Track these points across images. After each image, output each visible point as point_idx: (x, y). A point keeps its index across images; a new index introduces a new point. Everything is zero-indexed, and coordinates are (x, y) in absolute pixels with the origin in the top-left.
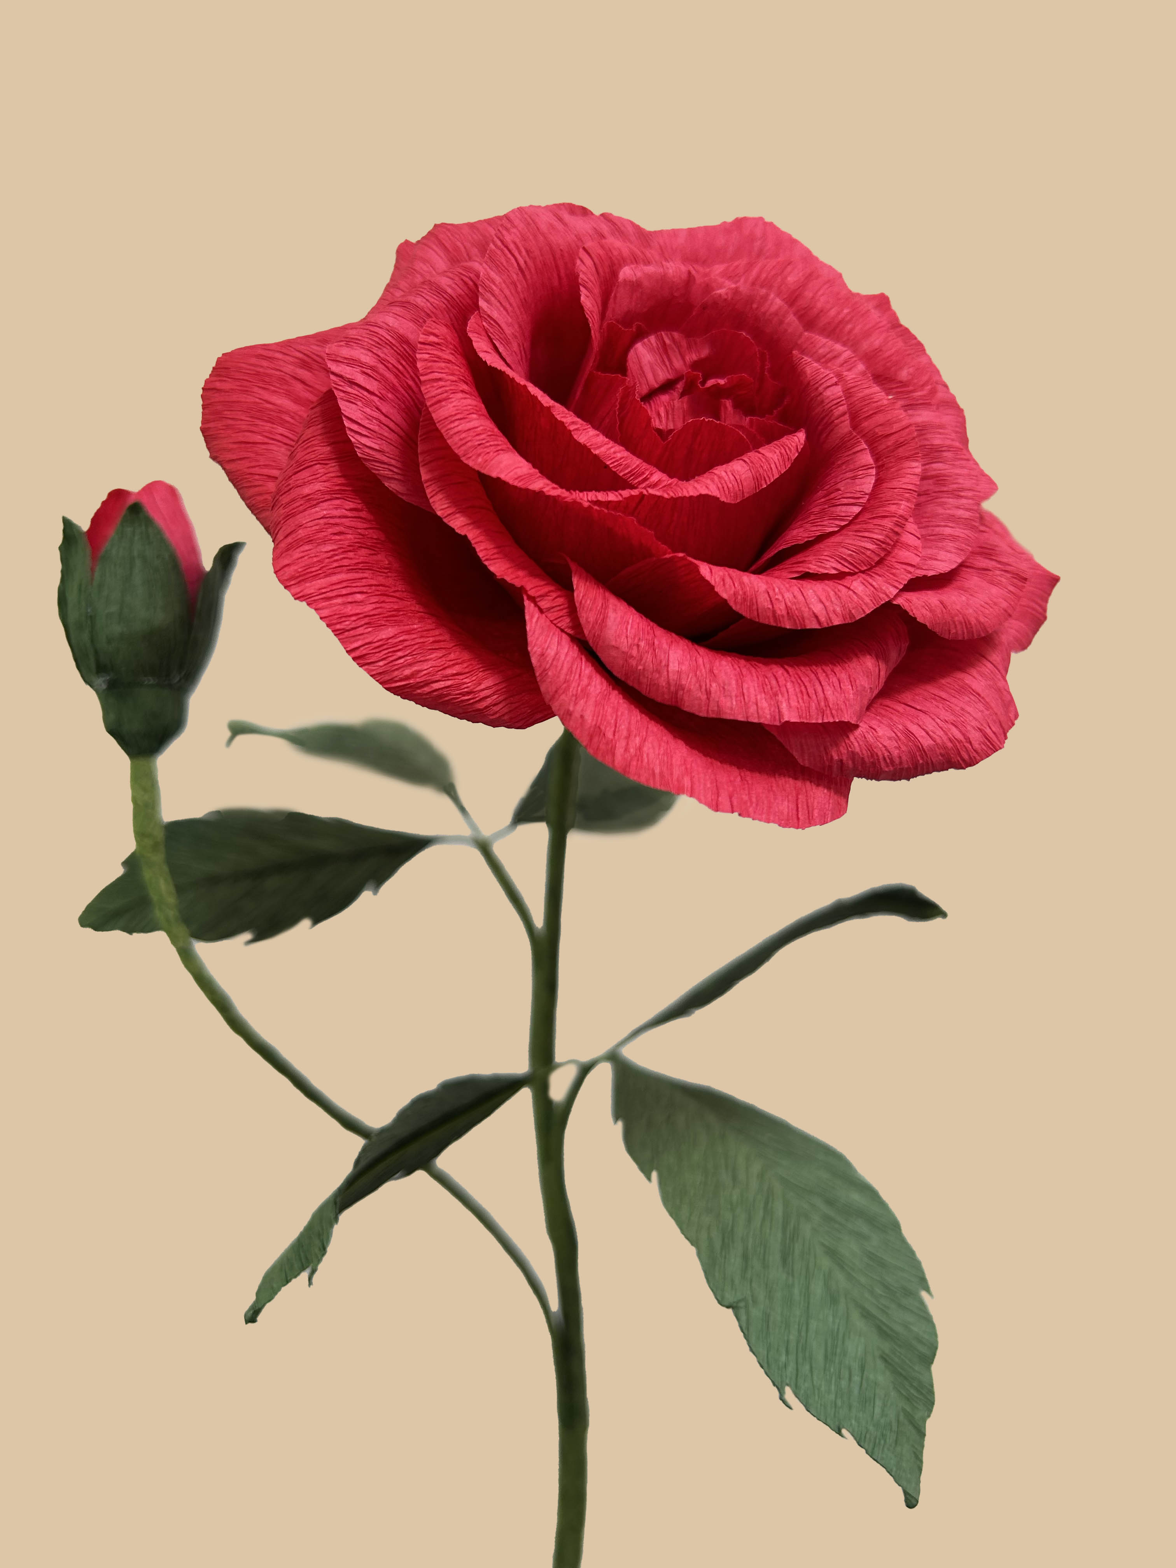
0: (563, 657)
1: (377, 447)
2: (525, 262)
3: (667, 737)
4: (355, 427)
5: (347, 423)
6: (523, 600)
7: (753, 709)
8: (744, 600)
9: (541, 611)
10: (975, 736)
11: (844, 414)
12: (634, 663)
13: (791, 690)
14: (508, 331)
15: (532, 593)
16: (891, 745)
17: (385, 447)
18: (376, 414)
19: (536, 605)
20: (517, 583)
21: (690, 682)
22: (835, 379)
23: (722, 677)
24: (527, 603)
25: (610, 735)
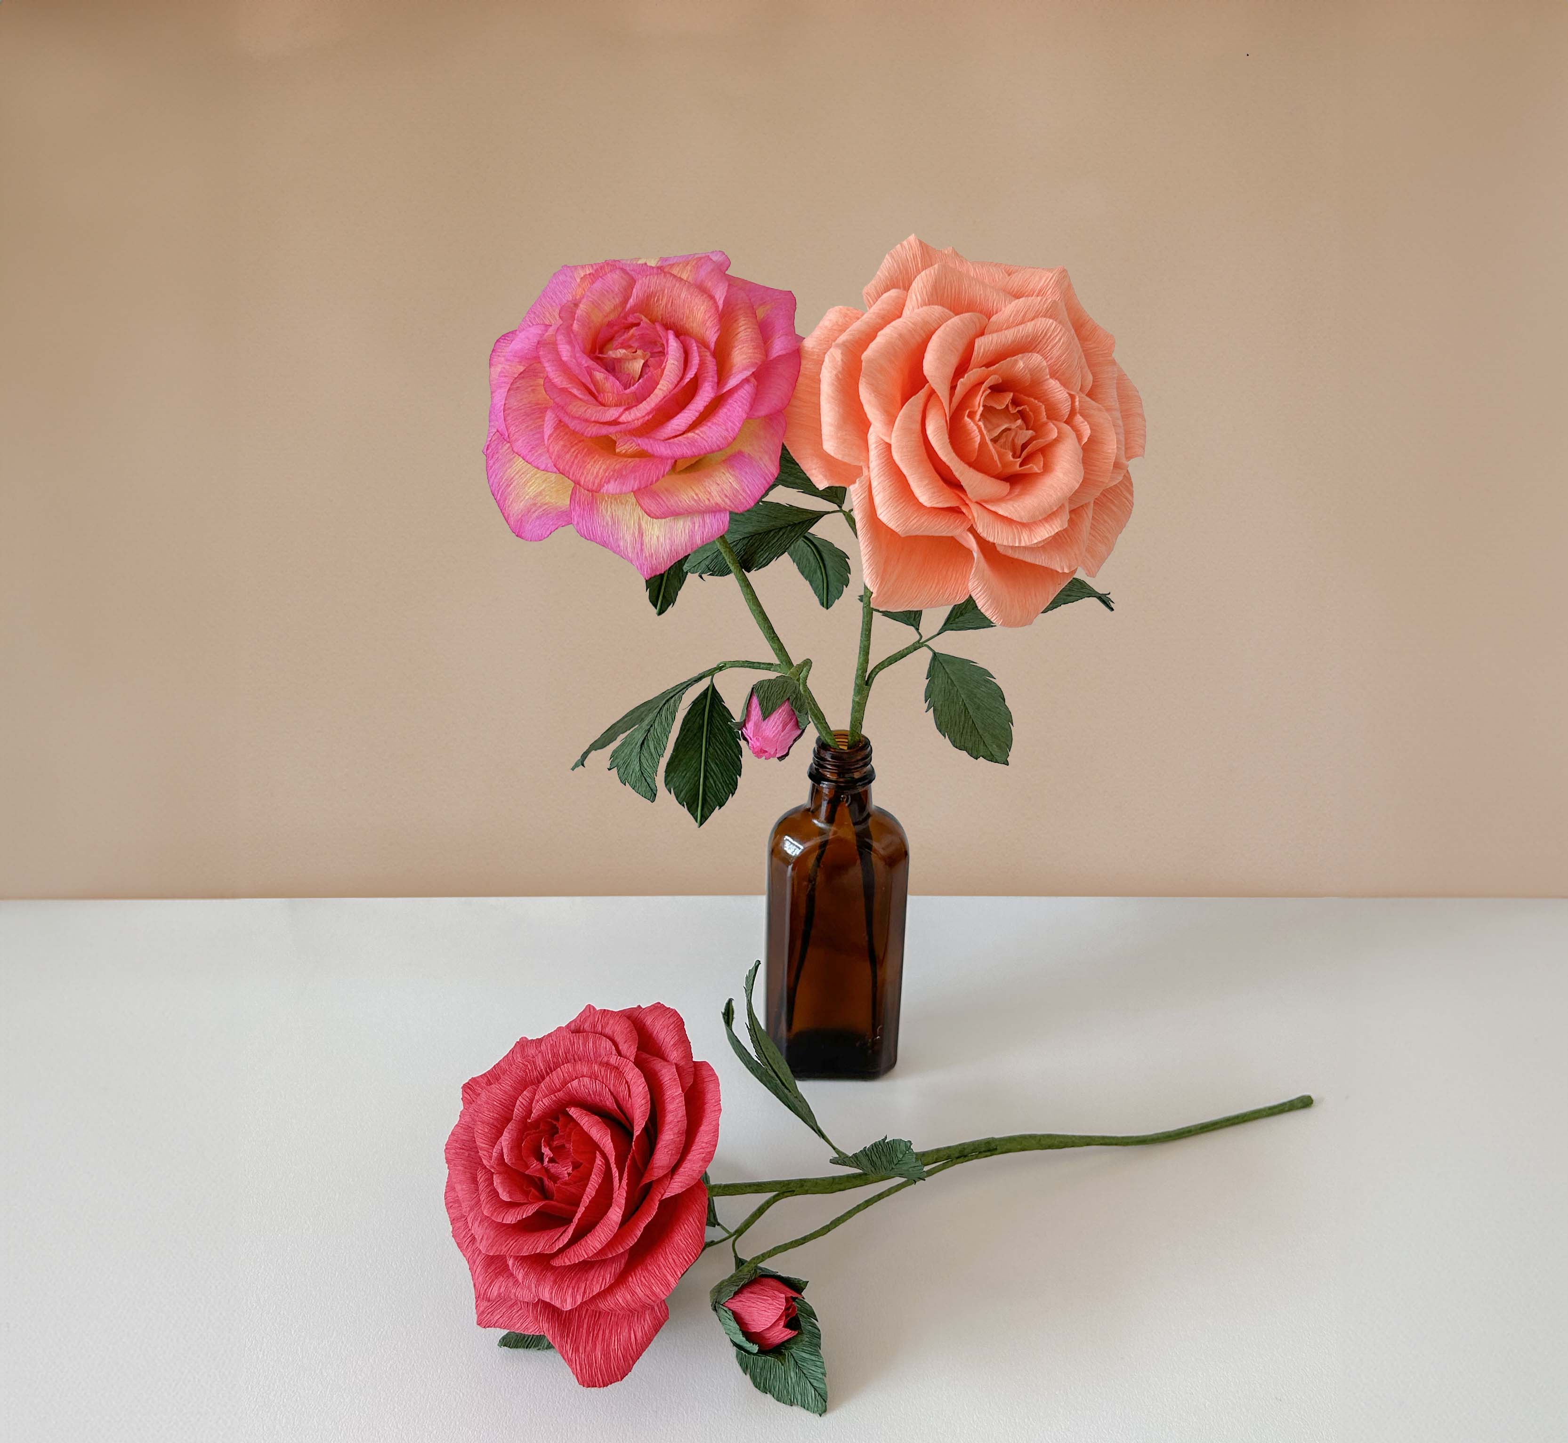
0: (680, 1180)
1: (609, 1276)
2: (512, 1240)
3: (699, 1134)
4: (603, 1286)
5: (603, 1289)
6: (663, 1200)
7: (680, 1104)
8: (644, 1115)
9: (665, 1192)
10: (671, 1020)
11: (555, 1096)
12: (674, 1152)
13: (670, 1092)
14: (546, 1238)
15: (660, 1197)
16: (680, 1050)
17: (608, 1272)
18: (595, 1280)
19: (664, 1194)
20: (657, 1204)
21: (676, 1130)
22: (540, 1102)
23: (671, 1118)
24: (664, 1198)
25: (704, 1155)
